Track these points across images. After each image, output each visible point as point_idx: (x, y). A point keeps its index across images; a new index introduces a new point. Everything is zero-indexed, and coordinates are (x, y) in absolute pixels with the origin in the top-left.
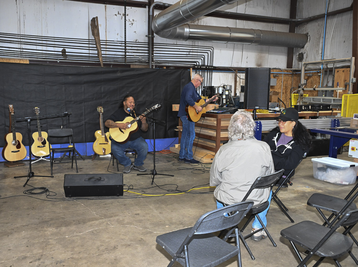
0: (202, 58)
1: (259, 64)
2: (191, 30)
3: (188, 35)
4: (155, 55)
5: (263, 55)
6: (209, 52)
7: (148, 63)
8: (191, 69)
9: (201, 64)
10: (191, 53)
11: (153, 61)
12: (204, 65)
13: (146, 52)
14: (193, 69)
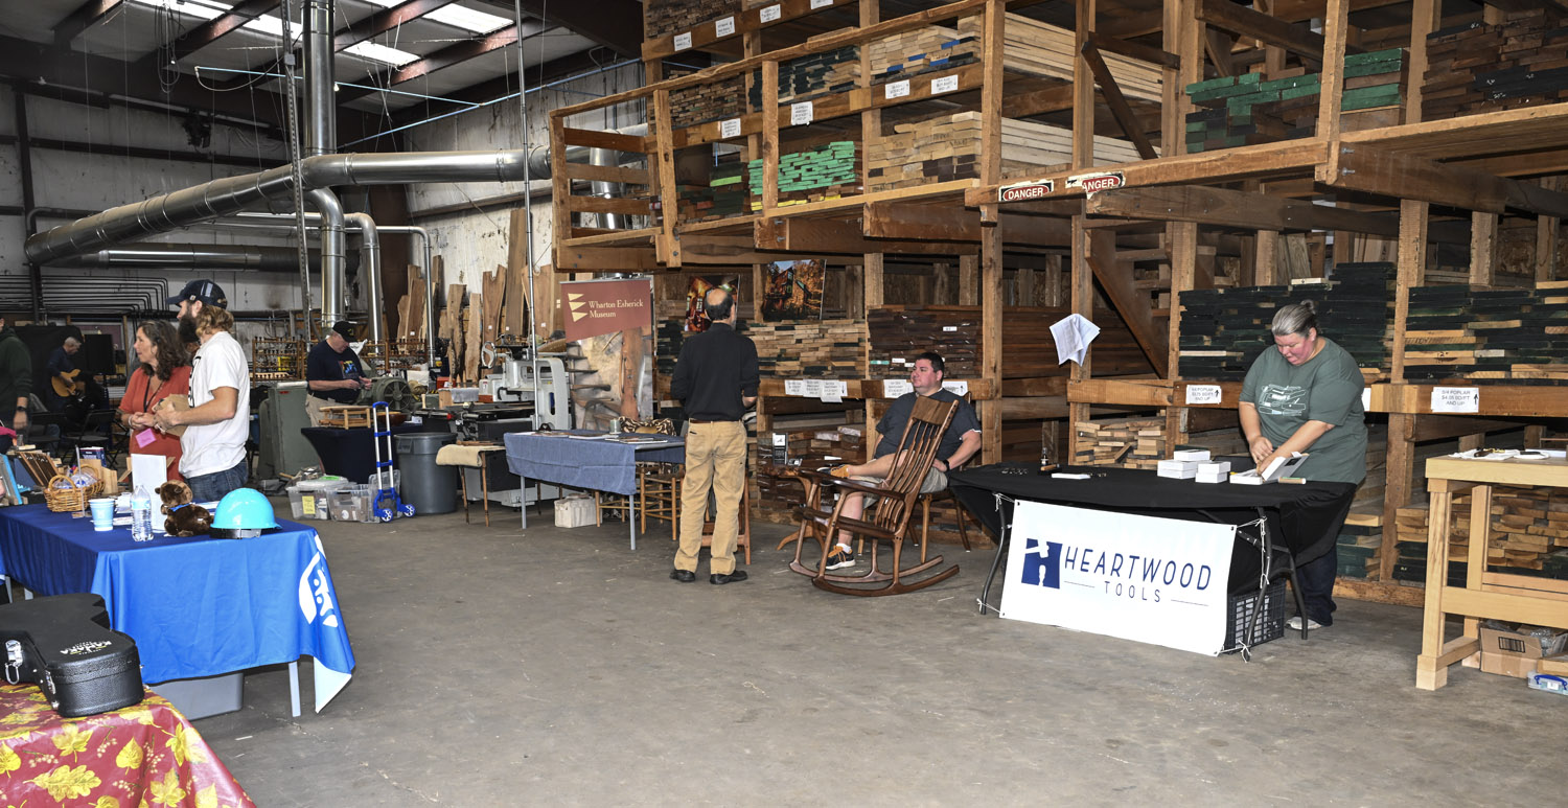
0: (145, 299)
1: (274, 303)
2: (111, 252)
3: (106, 260)
4: (44, 295)
5: (282, 287)
6: (158, 288)
7: (32, 309)
8: (125, 318)
9: (142, 307)
10: (123, 290)
11: (40, 305)
12: (151, 310)
13: (28, 291)
14: (128, 317)
